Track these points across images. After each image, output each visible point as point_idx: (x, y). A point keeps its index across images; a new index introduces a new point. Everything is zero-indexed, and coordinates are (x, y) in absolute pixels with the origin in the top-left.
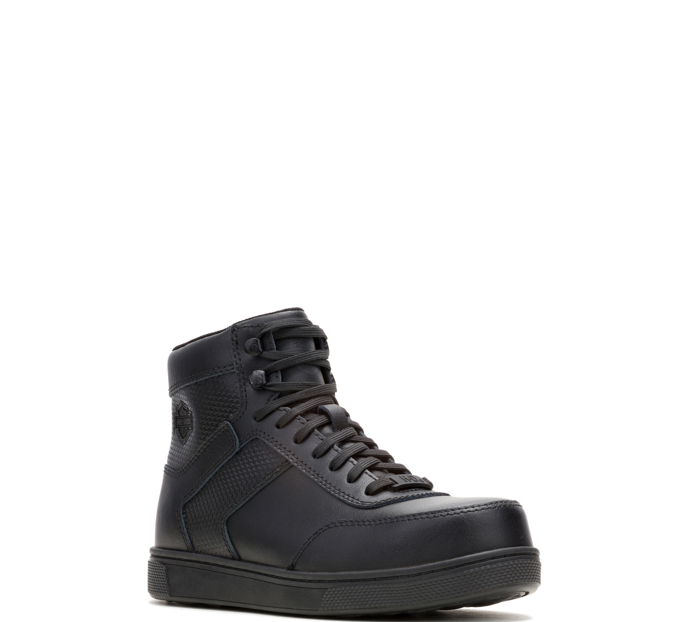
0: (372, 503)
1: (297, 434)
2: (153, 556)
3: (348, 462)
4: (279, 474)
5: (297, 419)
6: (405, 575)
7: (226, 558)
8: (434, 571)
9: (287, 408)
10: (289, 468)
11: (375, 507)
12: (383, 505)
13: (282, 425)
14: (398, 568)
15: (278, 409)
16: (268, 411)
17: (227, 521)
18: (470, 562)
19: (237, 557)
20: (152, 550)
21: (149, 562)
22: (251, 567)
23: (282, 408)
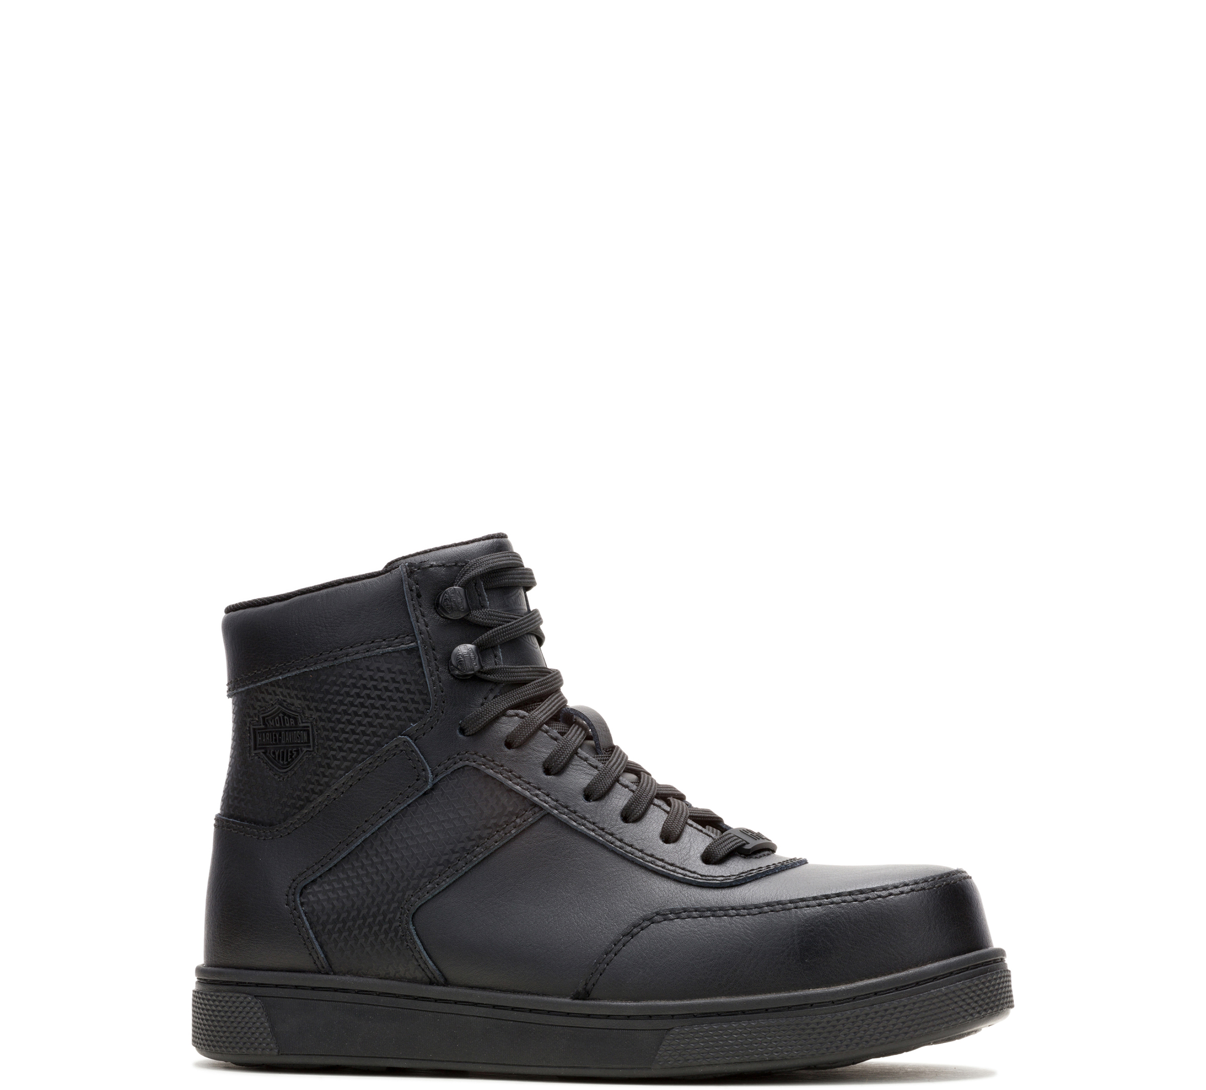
0: (724, 878)
1: (551, 758)
2: (201, 981)
3: (652, 806)
4: (522, 829)
5: (542, 731)
6: (827, 1000)
7: (414, 981)
8: (878, 994)
9: (520, 711)
10: (539, 819)
11: (734, 884)
12: (748, 881)
13: (518, 741)
14: (809, 989)
15: (503, 713)
16: (487, 718)
17: (413, 916)
18: (938, 975)
19: (442, 980)
20: (200, 971)
21: (194, 991)
22: (477, 996)
23: (511, 712)
